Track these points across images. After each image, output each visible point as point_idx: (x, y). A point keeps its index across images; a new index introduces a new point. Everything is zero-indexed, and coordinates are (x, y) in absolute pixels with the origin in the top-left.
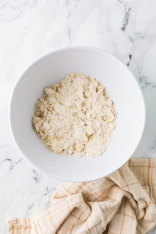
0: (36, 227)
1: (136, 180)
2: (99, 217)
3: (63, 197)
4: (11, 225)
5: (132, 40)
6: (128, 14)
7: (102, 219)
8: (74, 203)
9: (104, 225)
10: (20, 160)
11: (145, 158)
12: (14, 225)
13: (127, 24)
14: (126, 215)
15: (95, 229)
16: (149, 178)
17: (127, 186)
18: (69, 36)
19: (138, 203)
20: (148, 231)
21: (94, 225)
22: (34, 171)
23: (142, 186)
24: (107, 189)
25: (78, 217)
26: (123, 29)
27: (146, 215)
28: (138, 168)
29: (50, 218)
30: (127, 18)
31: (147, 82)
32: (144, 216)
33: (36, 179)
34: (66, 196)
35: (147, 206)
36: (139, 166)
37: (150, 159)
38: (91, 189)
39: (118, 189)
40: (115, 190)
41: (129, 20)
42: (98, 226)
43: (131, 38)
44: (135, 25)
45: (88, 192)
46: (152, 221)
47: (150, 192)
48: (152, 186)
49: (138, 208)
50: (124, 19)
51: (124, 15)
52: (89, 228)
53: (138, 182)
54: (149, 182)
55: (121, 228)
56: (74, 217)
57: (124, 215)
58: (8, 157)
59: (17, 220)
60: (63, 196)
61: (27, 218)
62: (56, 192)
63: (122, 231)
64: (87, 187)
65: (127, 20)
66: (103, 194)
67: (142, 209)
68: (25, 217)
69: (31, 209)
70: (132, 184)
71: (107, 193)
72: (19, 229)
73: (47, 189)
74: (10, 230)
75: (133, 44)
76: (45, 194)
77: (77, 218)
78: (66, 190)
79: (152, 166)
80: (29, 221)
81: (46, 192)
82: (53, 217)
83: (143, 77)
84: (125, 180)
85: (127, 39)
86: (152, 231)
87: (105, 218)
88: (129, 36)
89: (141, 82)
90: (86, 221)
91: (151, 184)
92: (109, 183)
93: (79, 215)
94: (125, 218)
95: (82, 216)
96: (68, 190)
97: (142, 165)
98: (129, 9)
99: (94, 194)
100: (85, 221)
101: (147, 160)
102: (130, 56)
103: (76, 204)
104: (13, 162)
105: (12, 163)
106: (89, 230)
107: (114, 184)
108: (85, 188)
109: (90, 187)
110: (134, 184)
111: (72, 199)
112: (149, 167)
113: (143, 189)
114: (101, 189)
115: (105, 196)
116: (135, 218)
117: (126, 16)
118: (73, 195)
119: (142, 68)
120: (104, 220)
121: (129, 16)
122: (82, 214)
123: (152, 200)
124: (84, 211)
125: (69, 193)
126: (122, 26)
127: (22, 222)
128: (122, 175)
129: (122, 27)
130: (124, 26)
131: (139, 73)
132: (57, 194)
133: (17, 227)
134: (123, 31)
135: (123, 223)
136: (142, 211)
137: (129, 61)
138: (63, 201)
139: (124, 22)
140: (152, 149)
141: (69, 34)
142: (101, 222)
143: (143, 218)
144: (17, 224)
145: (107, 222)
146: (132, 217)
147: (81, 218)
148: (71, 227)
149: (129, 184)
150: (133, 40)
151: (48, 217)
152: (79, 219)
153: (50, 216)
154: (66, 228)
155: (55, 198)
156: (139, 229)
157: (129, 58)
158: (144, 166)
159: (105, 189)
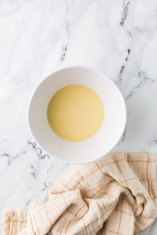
0: (31, 220)
1: (134, 175)
2: (96, 215)
3: (61, 193)
4: (7, 218)
5: (130, 35)
6: (127, 8)
7: (98, 217)
8: (72, 199)
9: (100, 223)
10: (18, 156)
11: (144, 153)
12: (11, 218)
13: (125, 18)
14: (123, 212)
15: (91, 227)
16: (148, 173)
17: (126, 181)
18: (67, 31)
19: (136, 198)
20: (146, 227)
21: (90, 223)
22: (32, 167)
23: (141, 181)
24: (106, 185)
25: (75, 213)
26: (122, 23)
27: (144, 211)
28: (137, 162)
29: (46, 212)
30: (125, 13)
31: (146, 77)
32: (142, 212)
33: (34, 174)
34: (64, 192)
35: (146, 201)
36: (138, 161)
37: (149, 154)
38: (89, 184)
39: (116, 185)
40: (114, 185)
41: (127, 14)
42: (94, 223)
43: (130, 33)
44: (134, 19)
45: (86, 188)
46: (151, 217)
47: (149, 187)
48: (151, 181)
49: (136, 203)
50: (122, 13)
51: (122, 10)
52: (86, 225)
53: (136, 177)
54: (148, 177)
55: (118, 225)
56: (71, 214)
57: (121, 212)
58: (6, 152)
59: (14, 213)
60: (61, 191)
61: (24, 212)
62: (54, 187)
63: (120, 228)
64: (85, 182)
65: (126, 15)
66: (101, 189)
67: (141, 205)
68: (22, 211)
69: (28, 205)
70: (131, 179)
71: (105, 188)
72: (16, 222)
73: (45, 184)
74: (6, 222)
75: (132, 38)
76: (43, 190)
77: (74, 215)
78: (64, 185)
79: (151, 161)
80: (26, 215)
81: (43, 187)
82: (49, 211)
83: (142, 71)
84: (123, 175)
85: (126, 34)
86: (151, 226)
87: (101, 216)
88: (128, 31)
89: (140, 76)
90: (83, 218)
91: (149, 179)
92: (108, 179)
93: (76, 212)
94: (122, 215)
95: (79, 213)
96: (66, 186)
97: (141, 160)
98: (128, 3)
99: (92, 190)
100: (81, 218)
101: (146, 154)
102: (129, 51)
103: (73, 200)
104: (11, 157)
105: (9, 158)
106: (85, 227)
107: (112, 179)
108: (83, 184)
109: (88, 182)
110: (132, 179)
111: (69, 195)
112: (148, 161)
113: (142, 184)
114: (99, 184)
115: (103, 192)
116: (133, 214)
117: (125, 10)
118: (71, 190)
119: (141, 63)
120: (101, 218)
121: (128, 10)
122: (79, 211)
123: (150, 195)
124: (81, 208)
125: (67, 188)
126: (120, 20)
127: (19, 215)
128: (121, 170)
129: (120, 22)
130: (123, 21)
131: (138, 67)
132: (54, 189)
133: (14, 220)
134: (122, 25)
135: (120, 220)
136: (141, 207)
137: (128, 55)
138: (60, 196)
139: (123, 16)
140: (151, 144)
141: (67, 29)
142: (98, 219)
143: (141, 214)
144: (14, 217)
145: (104, 220)
146: (129, 214)
147: (78, 215)
148: (67, 224)
149: (127, 179)
150: (132, 35)
151: (44, 211)
152: (75, 216)
153: (46, 210)
154: (62, 224)
155: (53, 193)
156: (138, 225)
157: (127, 52)
158: (143, 161)
159: (103, 185)
